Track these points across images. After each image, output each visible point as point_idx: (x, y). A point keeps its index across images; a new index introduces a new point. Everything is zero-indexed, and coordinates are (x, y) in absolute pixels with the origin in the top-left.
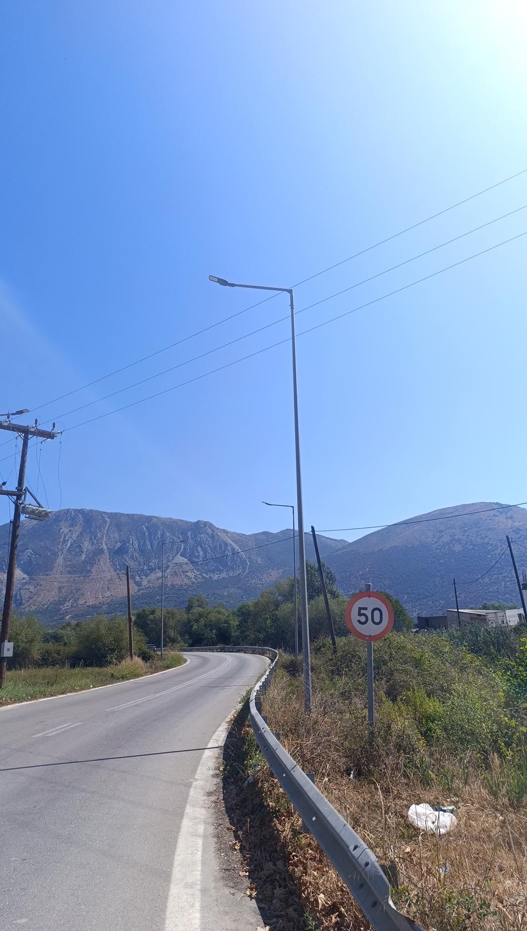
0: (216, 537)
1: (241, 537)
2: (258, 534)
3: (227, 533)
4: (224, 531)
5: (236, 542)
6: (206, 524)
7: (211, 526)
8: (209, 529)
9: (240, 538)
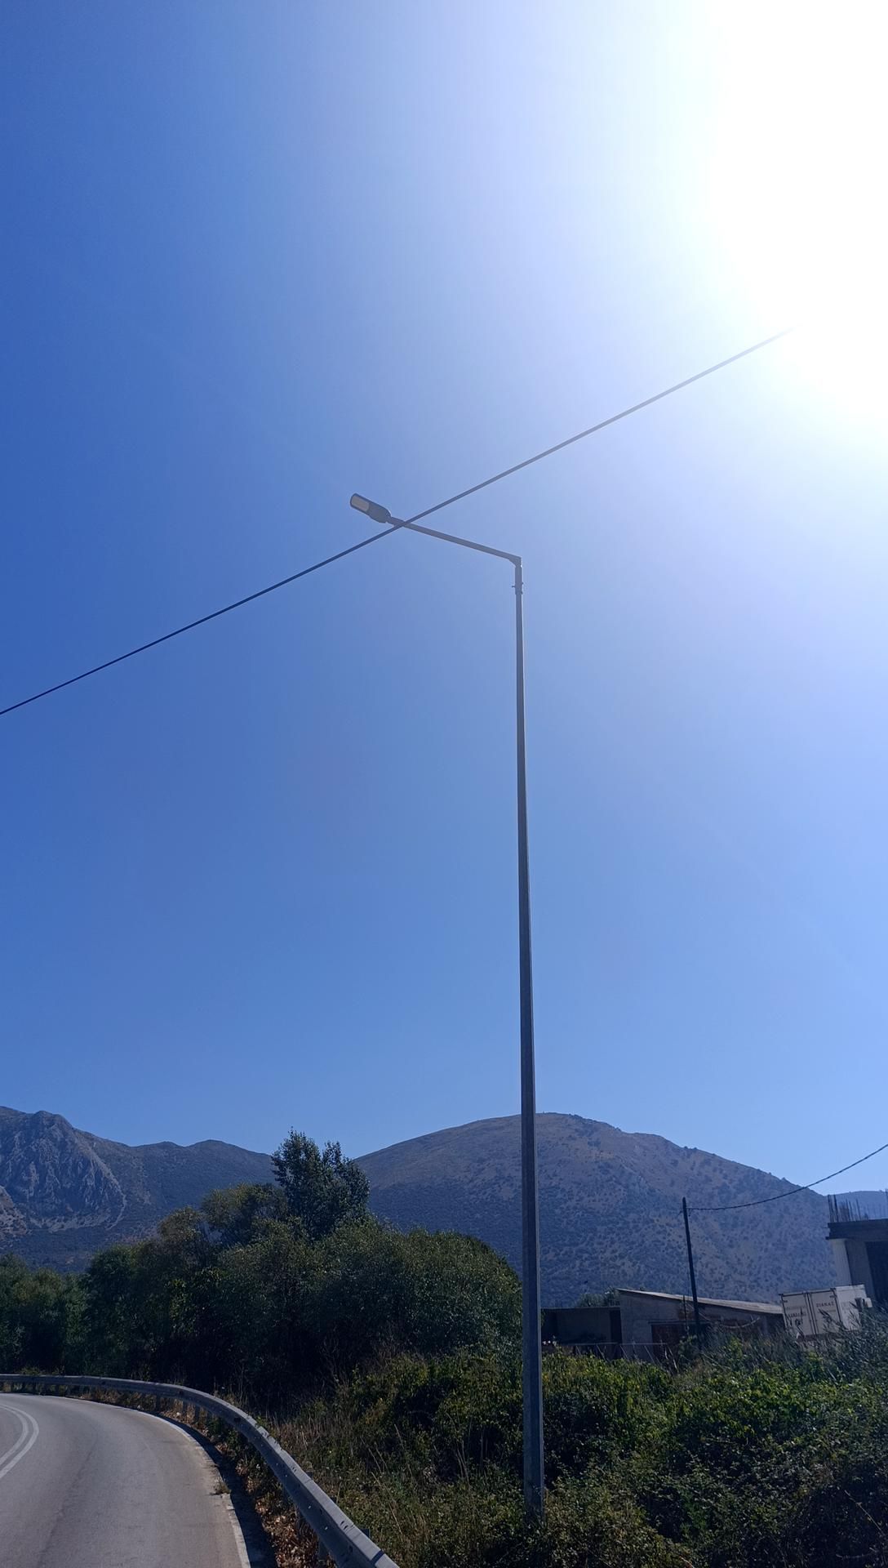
0: (69, 1146)
1: (118, 1150)
2: (152, 1146)
3: (92, 1139)
4: (89, 1137)
5: (107, 1159)
6: (53, 1119)
7: (62, 1124)
8: (58, 1130)
9: (117, 1152)
